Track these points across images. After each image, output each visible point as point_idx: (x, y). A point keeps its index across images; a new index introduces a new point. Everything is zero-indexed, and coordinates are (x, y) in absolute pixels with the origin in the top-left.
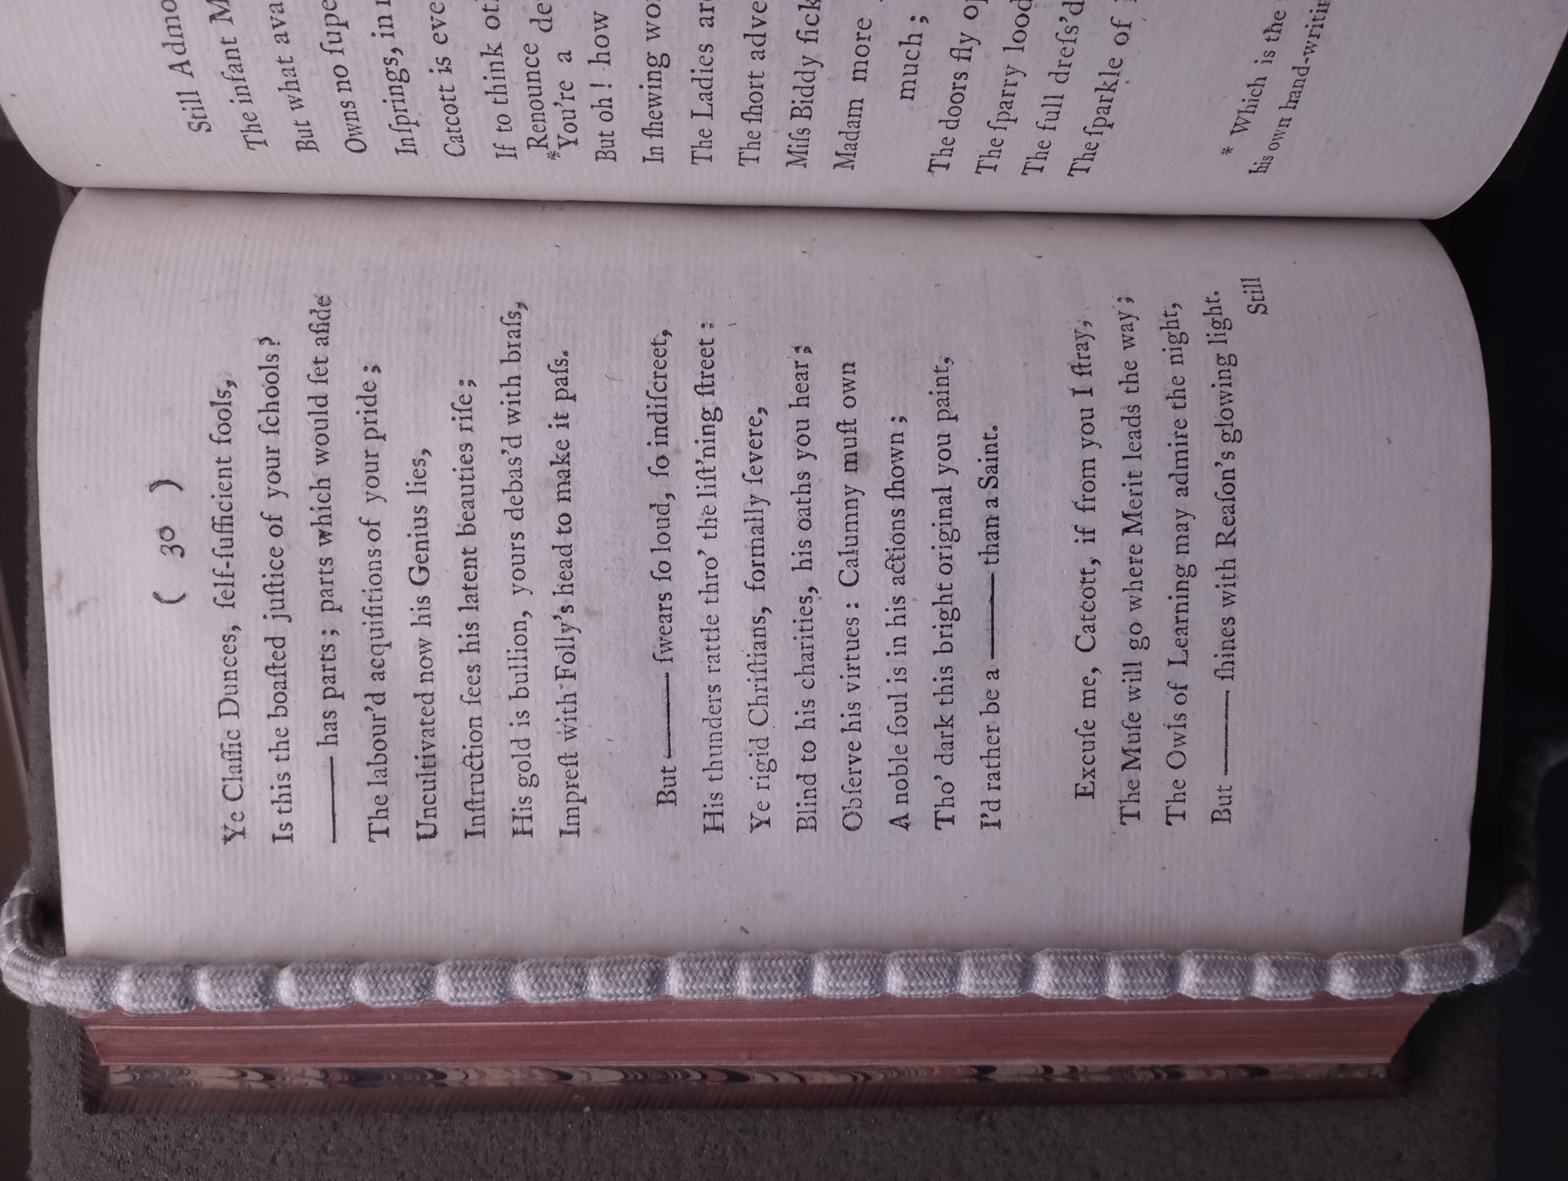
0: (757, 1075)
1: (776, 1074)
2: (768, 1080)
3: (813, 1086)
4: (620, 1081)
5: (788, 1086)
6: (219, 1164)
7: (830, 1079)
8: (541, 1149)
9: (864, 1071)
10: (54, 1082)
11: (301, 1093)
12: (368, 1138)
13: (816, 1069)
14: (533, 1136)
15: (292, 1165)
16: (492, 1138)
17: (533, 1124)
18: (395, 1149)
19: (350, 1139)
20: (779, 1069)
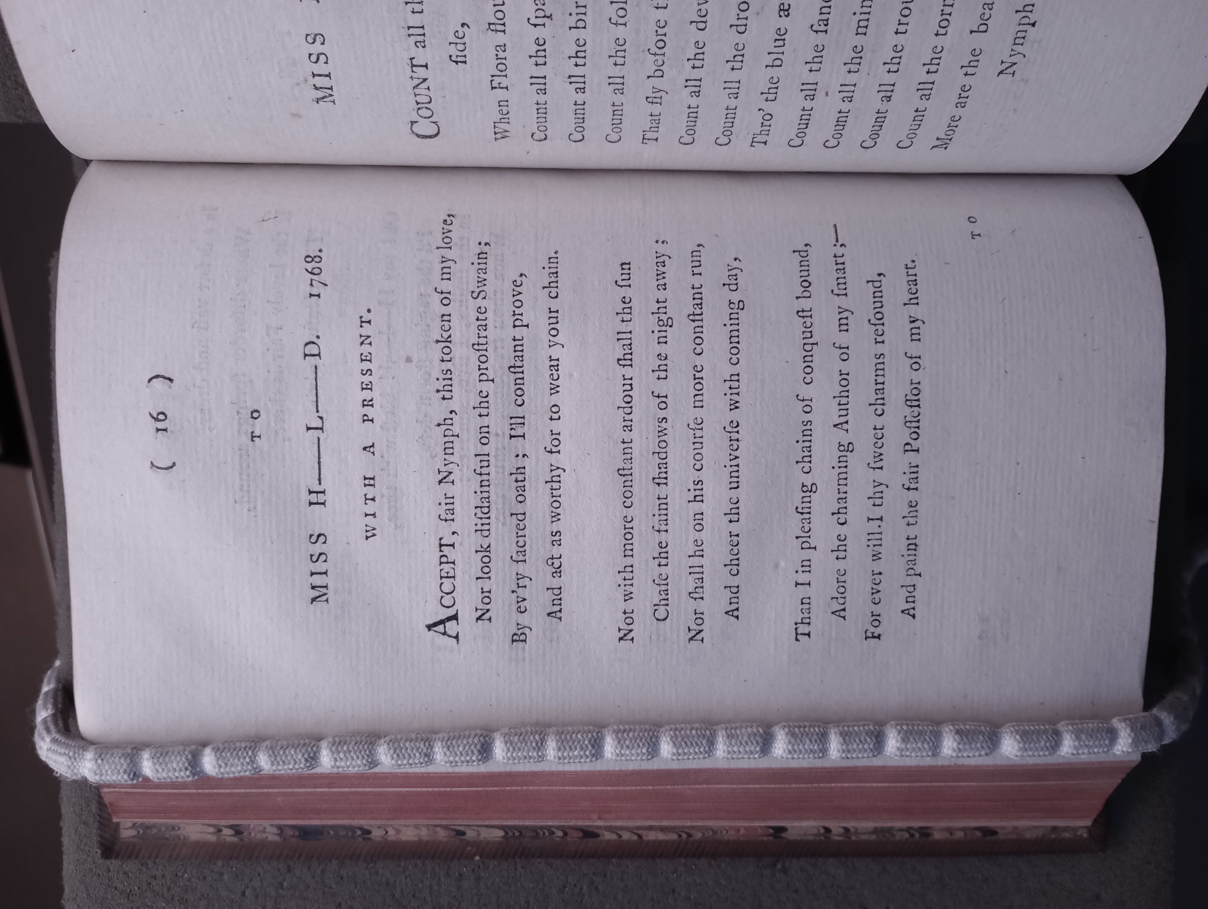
0: (606, 833)
1: (620, 832)
2: (614, 837)
3: (648, 842)
4: (502, 837)
5: (629, 842)
6: (203, 896)
7: (661, 836)
8: (443, 887)
9: (687, 831)
10: (80, 834)
11: (263, 844)
12: (314, 877)
13: (650, 828)
14: (437, 877)
15: (257, 897)
16: (406, 878)
17: (437, 868)
18: (334, 886)
19: (301, 878)
20: (622, 828)
